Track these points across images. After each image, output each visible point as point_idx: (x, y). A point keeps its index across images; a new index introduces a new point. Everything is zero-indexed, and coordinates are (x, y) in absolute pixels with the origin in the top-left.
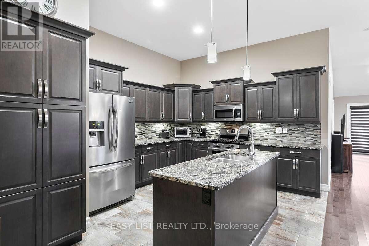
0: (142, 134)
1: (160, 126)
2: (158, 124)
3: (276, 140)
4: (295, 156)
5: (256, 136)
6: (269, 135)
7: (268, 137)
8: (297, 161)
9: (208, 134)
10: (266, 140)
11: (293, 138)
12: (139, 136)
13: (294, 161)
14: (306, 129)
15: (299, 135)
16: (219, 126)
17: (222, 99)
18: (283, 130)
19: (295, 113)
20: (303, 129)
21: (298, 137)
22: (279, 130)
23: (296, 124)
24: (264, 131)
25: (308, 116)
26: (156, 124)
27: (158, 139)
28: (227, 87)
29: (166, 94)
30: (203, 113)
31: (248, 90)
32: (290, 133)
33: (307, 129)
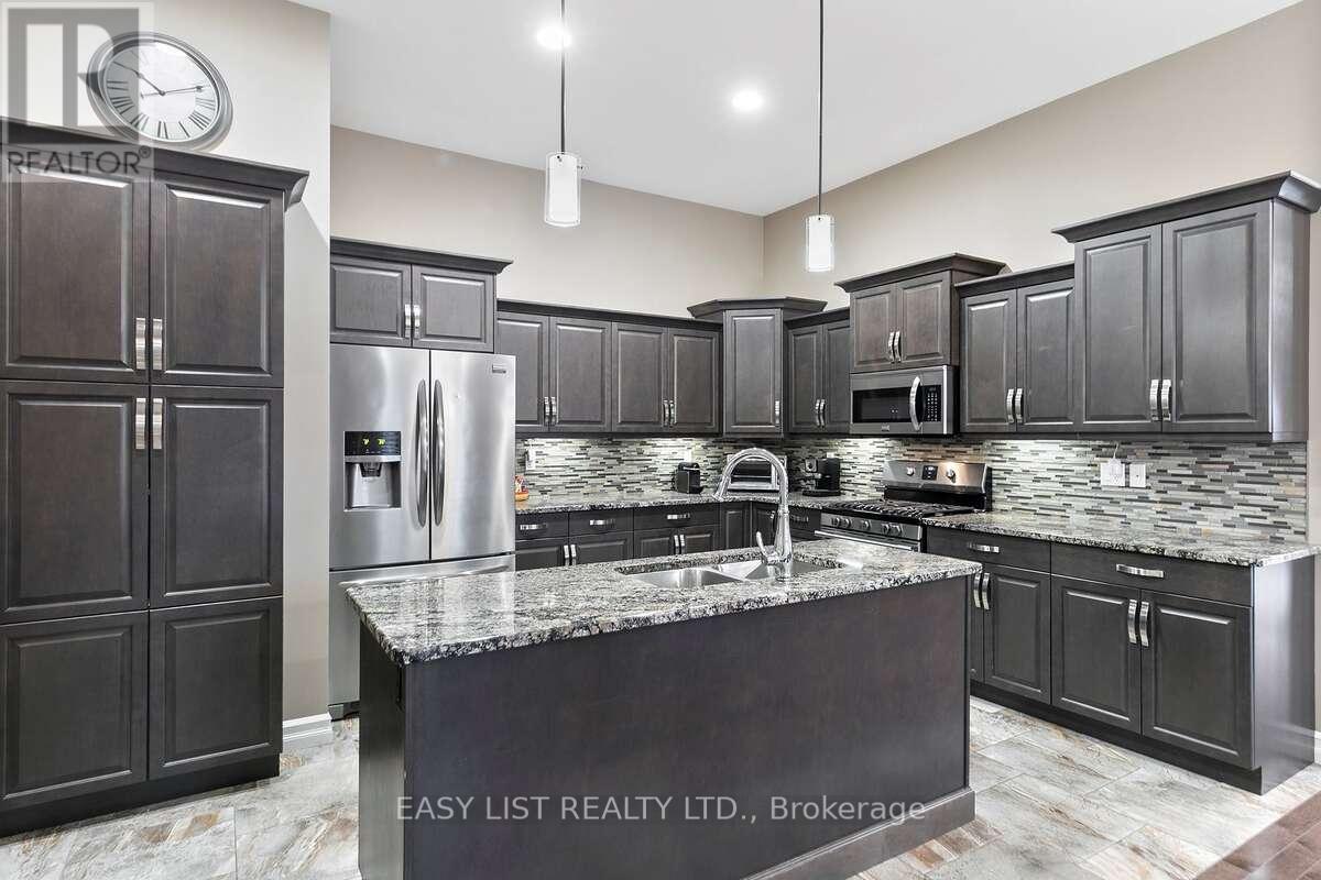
0: (603, 476)
1: (675, 450)
2: (669, 442)
3: (1101, 512)
4: (1140, 589)
5: (1019, 494)
6: (1068, 491)
7: (1065, 500)
8: (1144, 611)
9: (849, 482)
10: (1056, 513)
11: (1173, 506)
12: (591, 481)
13: (1132, 609)
14: (1233, 468)
15: (1200, 497)
16: (886, 451)
17: (876, 349)
18: (1127, 473)
19: (1153, 396)
20: (1219, 470)
21: (1198, 506)
22: (1111, 472)
23: (1190, 448)
24: (1052, 475)
25: (1214, 411)
26: (660, 442)
27: (669, 494)
28: (894, 299)
29: (684, 339)
30: (820, 404)
31: (973, 309)
32: (1162, 487)
33: (1237, 469)
